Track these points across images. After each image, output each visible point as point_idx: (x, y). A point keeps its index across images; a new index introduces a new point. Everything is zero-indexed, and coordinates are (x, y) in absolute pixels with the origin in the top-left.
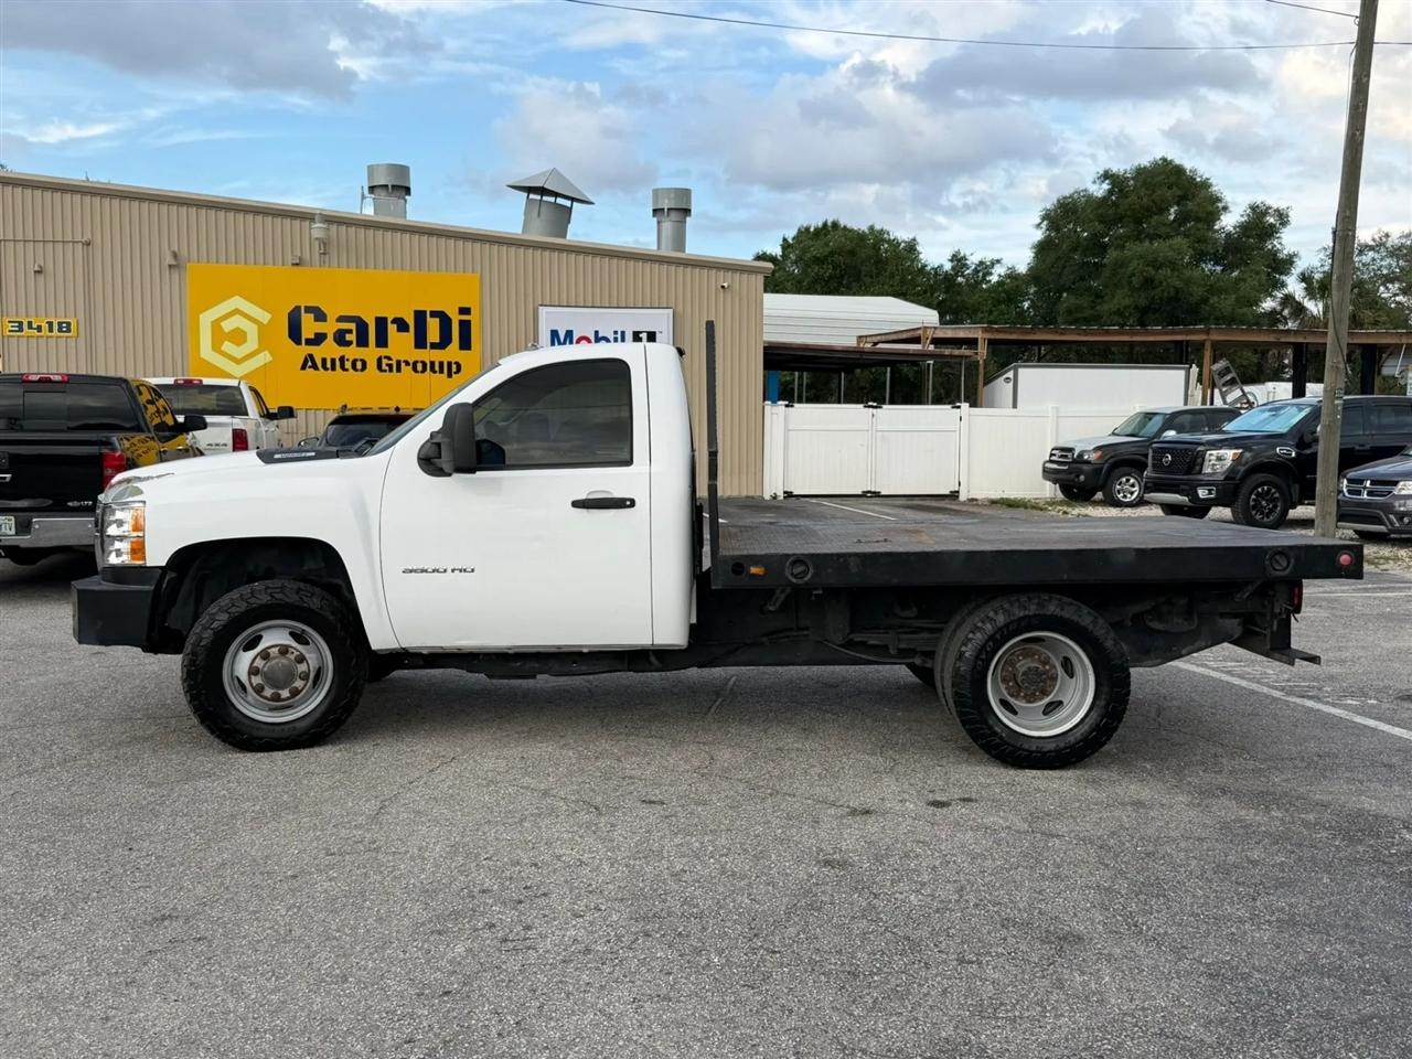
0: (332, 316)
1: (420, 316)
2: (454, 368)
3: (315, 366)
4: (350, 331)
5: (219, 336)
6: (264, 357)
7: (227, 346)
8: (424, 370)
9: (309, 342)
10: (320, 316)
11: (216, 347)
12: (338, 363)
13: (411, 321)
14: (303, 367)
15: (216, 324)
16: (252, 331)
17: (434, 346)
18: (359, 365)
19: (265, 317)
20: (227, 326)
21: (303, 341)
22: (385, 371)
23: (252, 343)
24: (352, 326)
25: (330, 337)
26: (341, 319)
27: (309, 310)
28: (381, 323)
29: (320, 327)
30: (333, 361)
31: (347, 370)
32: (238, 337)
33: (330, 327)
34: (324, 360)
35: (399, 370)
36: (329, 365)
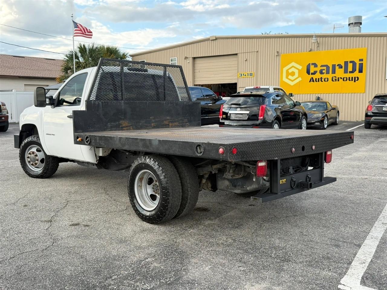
0: (319, 66)
1: (346, 63)
2: (356, 79)
3: (313, 81)
4: (324, 70)
5: (288, 74)
6: (300, 79)
7: (290, 77)
8: (347, 80)
9: (312, 74)
10: (315, 65)
11: (287, 78)
12: (320, 80)
13: (343, 65)
14: (310, 82)
15: (287, 71)
16: (296, 72)
17: (351, 72)
18: (326, 80)
19: (300, 67)
20: (290, 71)
21: (310, 74)
22: (334, 81)
23: (297, 75)
24: (325, 68)
25: (318, 72)
26: (322, 66)
27: (313, 64)
28: (334, 66)
29: (316, 69)
30: (319, 79)
31: (322, 81)
32: (293, 74)
33: (318, 69)
34: (316, 79)
35: (338, 80)
36: (317, 80)
